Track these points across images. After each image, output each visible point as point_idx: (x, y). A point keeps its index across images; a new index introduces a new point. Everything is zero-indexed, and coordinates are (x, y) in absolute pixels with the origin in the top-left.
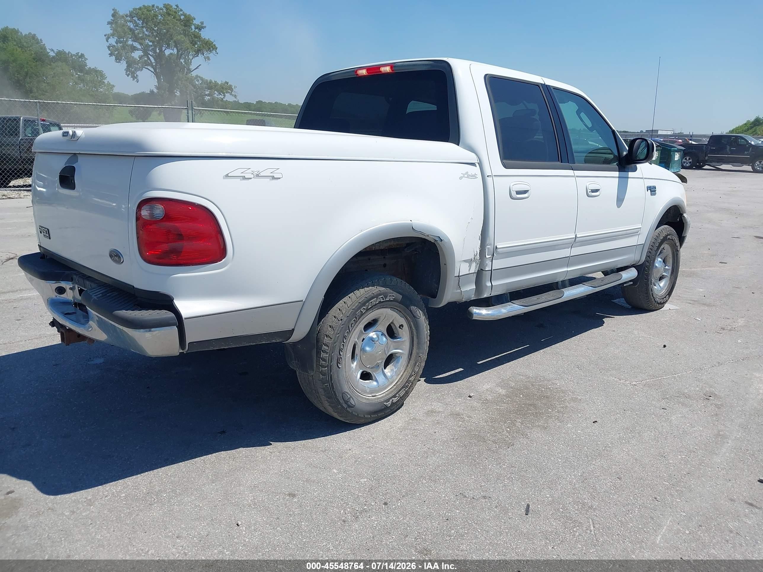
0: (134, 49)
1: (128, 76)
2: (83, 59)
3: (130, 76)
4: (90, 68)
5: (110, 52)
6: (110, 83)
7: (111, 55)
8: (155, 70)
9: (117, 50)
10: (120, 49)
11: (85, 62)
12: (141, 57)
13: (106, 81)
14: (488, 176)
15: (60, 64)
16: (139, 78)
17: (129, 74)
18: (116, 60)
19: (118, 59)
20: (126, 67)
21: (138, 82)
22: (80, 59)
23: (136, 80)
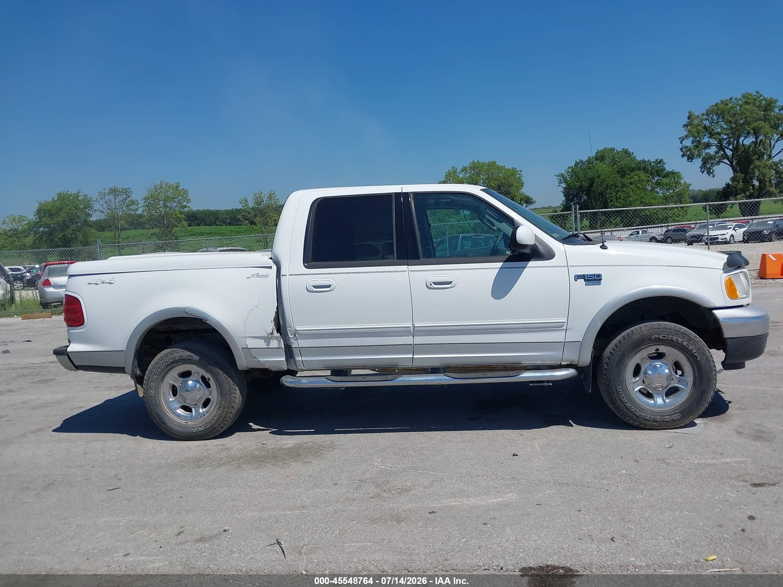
0: (708, 146)
1: (703, 173)
2: (662, 164)
3: (705, 172)
4: (668, 171)
5: (682, 154)
6: (686, 183)
7: (683, 156)
8: (731, 162)
9: (690, 150)
10: (693, 149)
11: (663, 167)
12: (716, 153)
13: (682, 182)
14: (282, 276)
15: (637, 172)
16: (715, 173)
17: (704, 171)
18: (688, 160)
19: (691, 158)
20: (701, 165)
21: (714, 177)
22: (659, 165)
23: (712, 175)
